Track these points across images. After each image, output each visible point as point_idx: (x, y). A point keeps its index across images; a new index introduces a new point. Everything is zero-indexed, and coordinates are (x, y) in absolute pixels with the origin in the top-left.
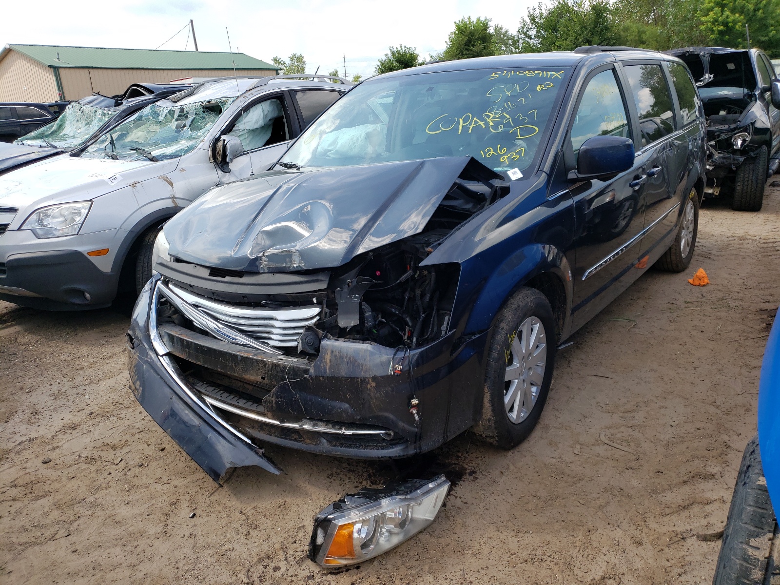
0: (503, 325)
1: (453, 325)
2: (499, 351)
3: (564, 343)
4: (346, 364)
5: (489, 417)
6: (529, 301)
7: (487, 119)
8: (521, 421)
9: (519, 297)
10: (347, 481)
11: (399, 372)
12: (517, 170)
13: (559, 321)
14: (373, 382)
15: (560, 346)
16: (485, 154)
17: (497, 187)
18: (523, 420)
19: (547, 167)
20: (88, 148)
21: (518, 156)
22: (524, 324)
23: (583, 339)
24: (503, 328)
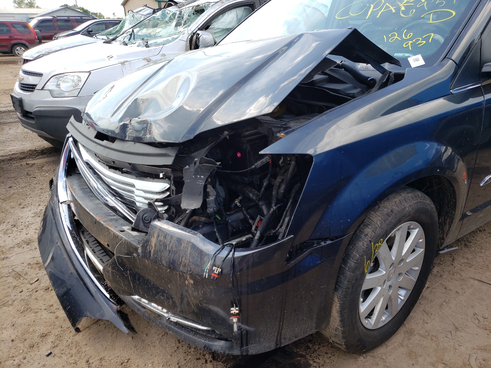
0: (369, 231)
1: (294, 229)
2: (357, 260)
3: (447, 247)
4: (168, 253)
5: (336, 326)
6: (407, 205)
7: (400, 4)
8: (380, 325)
9: (396, 200)
10: (193, 350)
11: (216, 276)
12: (419, 56)
13: (444, 225)
14: (191, 279)
15: (443, 249)
16: (388, 38)
17: (390, 72)
18: (383, 324)
19: (457, 54)
20: (117, 39)
21: (424, 42)
22: (399, 230)
23: (474, 237)
24: (367, 235)
